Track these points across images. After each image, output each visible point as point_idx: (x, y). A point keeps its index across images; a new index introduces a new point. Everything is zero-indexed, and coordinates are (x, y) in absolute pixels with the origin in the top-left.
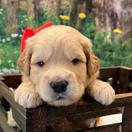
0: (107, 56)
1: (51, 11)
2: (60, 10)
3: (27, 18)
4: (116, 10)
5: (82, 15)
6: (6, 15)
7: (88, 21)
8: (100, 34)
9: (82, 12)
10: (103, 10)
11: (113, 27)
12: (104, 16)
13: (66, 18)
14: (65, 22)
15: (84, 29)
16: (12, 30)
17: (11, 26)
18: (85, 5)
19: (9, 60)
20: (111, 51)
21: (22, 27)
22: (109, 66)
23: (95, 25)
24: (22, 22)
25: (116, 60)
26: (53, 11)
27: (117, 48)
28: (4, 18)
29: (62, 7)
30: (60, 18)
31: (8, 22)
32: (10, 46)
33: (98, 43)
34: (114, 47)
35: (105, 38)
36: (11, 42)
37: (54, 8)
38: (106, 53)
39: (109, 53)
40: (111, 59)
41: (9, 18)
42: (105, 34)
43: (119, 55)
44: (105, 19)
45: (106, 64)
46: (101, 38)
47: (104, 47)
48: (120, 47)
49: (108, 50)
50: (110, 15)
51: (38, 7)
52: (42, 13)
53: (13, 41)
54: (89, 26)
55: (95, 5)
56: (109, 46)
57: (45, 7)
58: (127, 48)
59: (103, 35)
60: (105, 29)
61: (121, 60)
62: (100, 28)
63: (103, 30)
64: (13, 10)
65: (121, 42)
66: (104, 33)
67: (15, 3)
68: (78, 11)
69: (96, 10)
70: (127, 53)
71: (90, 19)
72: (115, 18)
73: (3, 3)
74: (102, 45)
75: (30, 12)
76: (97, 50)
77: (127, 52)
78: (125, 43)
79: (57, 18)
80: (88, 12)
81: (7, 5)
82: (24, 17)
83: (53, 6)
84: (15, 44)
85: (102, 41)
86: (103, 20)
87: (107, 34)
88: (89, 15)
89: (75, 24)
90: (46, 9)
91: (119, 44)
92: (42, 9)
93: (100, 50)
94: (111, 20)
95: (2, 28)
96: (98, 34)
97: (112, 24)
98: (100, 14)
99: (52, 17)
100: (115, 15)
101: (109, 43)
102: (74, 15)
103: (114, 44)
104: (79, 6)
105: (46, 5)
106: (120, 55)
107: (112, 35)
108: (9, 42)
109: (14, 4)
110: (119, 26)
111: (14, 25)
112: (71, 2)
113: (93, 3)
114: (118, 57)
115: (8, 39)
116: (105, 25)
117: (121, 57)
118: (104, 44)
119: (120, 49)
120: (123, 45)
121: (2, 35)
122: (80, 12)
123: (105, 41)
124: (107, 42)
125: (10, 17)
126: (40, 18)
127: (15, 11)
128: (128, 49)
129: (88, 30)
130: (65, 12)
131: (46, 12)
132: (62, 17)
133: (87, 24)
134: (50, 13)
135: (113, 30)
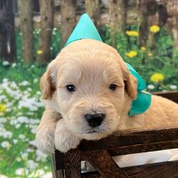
1: (115, 26)
2: (126, 24)
5: (155, 29)
6: (61, 35)
7: (163, 35)
9: (154, 24)
13: (134, 34)
14: (132, 39)
15: (158, 45)
18: (157, 15)
23: (173, 39)
26: (117, 26)
29: (129, 21)
30: (127, 35)
37: (118, 23)
52: (104, 29)
54: (165, 41)
55: (171, 14)
57: (108, 22)
67: (71, 19)
68: (149, 24)
69: (173, 20)
71: (165, 31)
73: (56, 21)
79: (122, 35)
80: (162, 24)
81: (62, 22)
83: (118, 20)
88: (164, 27)
89: (145, 40)
90: (109, 24)
92: (104, 26)
96: (177, 49)
99: (116, 34)
102: (144, 30)
104: (150, 18)
105: (108, 19)
109: (70, 21)
112: (139, 14)
113: (168, 11)
122: (152, 25)
129: (164, 46)
130: (133, 26)
131: (109, 28)
132: (129, 33)
133: (162, 39)
134: (114, 30)
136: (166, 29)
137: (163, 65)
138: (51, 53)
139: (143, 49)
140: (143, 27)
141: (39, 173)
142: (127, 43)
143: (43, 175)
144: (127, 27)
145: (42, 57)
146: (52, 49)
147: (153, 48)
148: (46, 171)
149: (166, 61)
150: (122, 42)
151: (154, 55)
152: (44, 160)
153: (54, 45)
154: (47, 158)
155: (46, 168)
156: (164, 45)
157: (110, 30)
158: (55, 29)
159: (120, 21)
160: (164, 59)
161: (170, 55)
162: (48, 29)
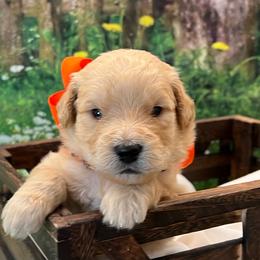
0: (201, 98)
1: (84, 15)
2: (102, 13)
3: (38, 32)
4: (214, 4)
5: (146, 21)
7: (159, 31)
8: (184, 55)
9: (146, 14)
10: (189, 6)
11: (211, 39)
12: (192, 18)
13: (115, 27)
14: (112, 37)
16: (10, 58)
17: (9, 50)
19: (10, 118)
20: (209, 87)
21: (29, 52)
22: (207, 116)
23: (174, 37)
24: (30, 40)
25: (220, 104)
26: (88, 15)
27: (221, 80)
29: (107, 8)
32: (8, 89)
34: (215, 79)
35: (195, 62)
36: (10, 83)
37: (90, 11)
38: (198, 91)
39: (205, 92)
40: (210, 103)
41: (3, 33)
42: (196, 54)
43: (225, 95)
44: (194, 24)
46: (187, 63)
47: (195, 80)
48: (227, 77)
49: (202, 85)
50: (203, 14)
51: (58, 10)
52: (67, 20)
53: (14, 80)
54: (162, 41)
56: (205, 76)
57: (73, 8)
58: (241, 79)
59: (191, 56)
60: (195, 43)
61: (231, 103)
62: (184, 43)
63: (191, 46)
64: (10, 18)
65: (229, 68)
66: (193, 52)
67: (14, 3)
68: (138, 12)
69: (174, 8)
70: (243, 89)
71: (162, 26)
72: (213, 21)
74: (190, 77)
75: (45, 19)
77: (241, 86)
78: (236, 69)
79: (96, 30)
80: (157, 13)
82: (31, 30)
83: (89, 6)
84: (19, 85)
85: (191, 67)
86: (189, 25)
87: (200, 54)
88: (160, 19)
89: (133, 38)
90: (75, 12)
91: (225, 72)
92: (67, 14)
94: (205, 24)
96: (180, 54)
97: (209, 31)
98: (182, 14)
99: (88, 27)
100: (213, 15)
101: (205, 71)
102: (130, 21)
103: (215, 72)
105: (74, 4)
106: (228, 94)
107: (210, 54)
108: (6, 82)
109: (12, 6)
110: (223, 35)
111: (13, 48)
114: (223, 99)
115: (5, 77)
116: (195, 35)
117: (229, 98)
118: (194, 74)
119: (227, 81)
120: (232, 73)
122: (142, 15)
123: (196, 67)
124: (200, 69)
125: (6, 32)
126: (65, 30)
127: (14, 19)
128: (244, 80)
129: (161, 48)
130: (113, 16)
131: (75, 18)
133: (158, 38)
134: (84, 21)
135: (210, 44)
136: (163, 22)
140: (128, 17)
142: (104, 42)
144: (104, 18)
150: (96, 40)
157: (76, 21)
159: (92, 7)
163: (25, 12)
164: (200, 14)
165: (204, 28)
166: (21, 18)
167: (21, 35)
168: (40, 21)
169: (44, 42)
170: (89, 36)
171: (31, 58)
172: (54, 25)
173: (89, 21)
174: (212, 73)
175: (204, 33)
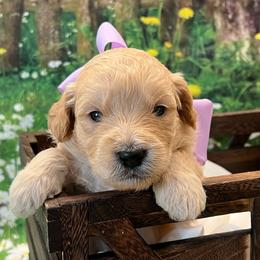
0: (243, 90)
1: (122, 9)
2: (140, 6)
3: (75, 27)
5: (186, 13)
6: (36, 23)
7: (199, 24)
8: (226, 46)
9: (186, 7)
11: (254, 30)
12: (233, 9)
13: (153, 21)
14: (151, 30)
15: (191, 39)
16: (48, 53)
17: (47, 45)
20: (252, 79)
21: (67, 46)
22: (249, 109)
23: (214, 29)
24: (67, 35)
26: (126, 9)
28: (32, 31)
31: (40, 38)
32: (47, 84)
33: (222, 64)
35: (238, 54)
36: (48, 79)
37: (128, 4)
38: (241, 83)
39: (248, 84)
40: (253, 96)
41: (41, 29)
42: (238, 46)
44: (235, 15)
45: (243, 107)
46: (228, 55)
47: (237, 72)
49: (245, 78)
50: (246, 4)
51: (96, 4)
52: (105, 14)
53: (53, 75)
54: (202, 33)
56: (248, 68)
57: (110, 2)
59: (233, 48)
60: (237, 35)
62: (226, 34)
63: (233, 37)
64: (48, 13)
66: (235, 44)
68: (177, 5)
71: (203, 17)
72: (256, 10)
74: (232, 69)
75: (82, 14)
76: (222, 80)
79: (134, 24)
80: (197, 5)
81: (37, 3)
82: (69, 25)
85: (232, 59)
86: (230, 16)
87: (242, 45)
88: (200, 11)
89: (171, 32)
90: (113, 5)
92: (105, 8)
93: (228, 79)
94: (248, 15)
95: (30, 51)
96: (222, 46)
97: (252, 22)
98: (224, 5)
99: (125, 21)
102: (169, 15)
103: (257, 63)
107: (252, 45)
108: (45, 77)
111: (51, 43)
115: (43, 73)
116: (237, 26)
118: (236, 66)
121: (31, 65)
122: (180, 8)
123: (238, 59)
124: (242, 61)
125: (44, 28)
127: (52, 14)
129: (201, 41)
130: (151, 9)
131: (113, 12)
132: (146, 20)
133: (198, 30)
134: (122, 15)
135: (253, 35)
136: (203, 14)
137: (200, 71)
138: (21, 52)
139: (168, 45)
140: (167, 10)
141: (4, 246)
142: (142, 36)
143: (11, 249)
144: (142, 11)
145: (5, 60)
146: (21, 45)
147: (183, 44)
148: (16, 242)
149: (204, 66)
150: (134, 34)
151: (186, 56)
152: (12, 224)
153: (25, 39)
154: (17, 221)
155: (15, 237)
156: (201, 39)
157: (114, 16)
158: (26, 14)
160: (200, 62)
161: (210, 56)
162: (15, 14)
163: (63, 6)
164: (243, 4)
165: (246, 18)
166: (59, 13)
167: (59, 30)
168: (78, 15)
169: (82, 36)
170: (127, 30)
171: (69, 53)
172: (92, 20)
173: (127, 15)
174: (255, 65)
175: (247, 24)
